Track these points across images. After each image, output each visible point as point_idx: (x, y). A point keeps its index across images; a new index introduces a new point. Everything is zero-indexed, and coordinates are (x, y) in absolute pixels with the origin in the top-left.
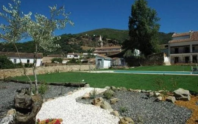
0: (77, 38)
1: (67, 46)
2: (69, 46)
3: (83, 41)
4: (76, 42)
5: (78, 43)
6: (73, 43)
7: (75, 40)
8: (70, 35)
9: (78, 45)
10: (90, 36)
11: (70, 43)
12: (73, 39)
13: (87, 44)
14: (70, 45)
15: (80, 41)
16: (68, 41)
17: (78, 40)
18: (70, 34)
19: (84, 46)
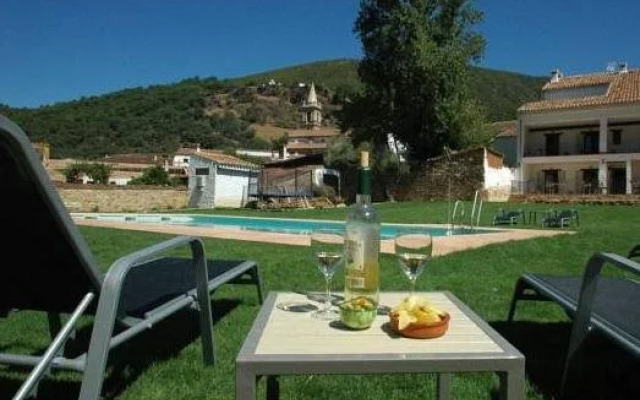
0: (236, 95)
1: (199, 122)
2: (207, 123)
3: (258, 105)
4: (231, 108)
5: (239, 111)
6: (220, 112)
7: (229, 103)
8: (211, 83)
9: (241, 121)
10: (284, 86)
11: (208, 113)
12: (222, 97)
13: (274, 116)
14: (211, 119)
15: (249, 105)
16: (203, 105)
17: (239, 102)
18: (214, 79)
19: (263, 123)
